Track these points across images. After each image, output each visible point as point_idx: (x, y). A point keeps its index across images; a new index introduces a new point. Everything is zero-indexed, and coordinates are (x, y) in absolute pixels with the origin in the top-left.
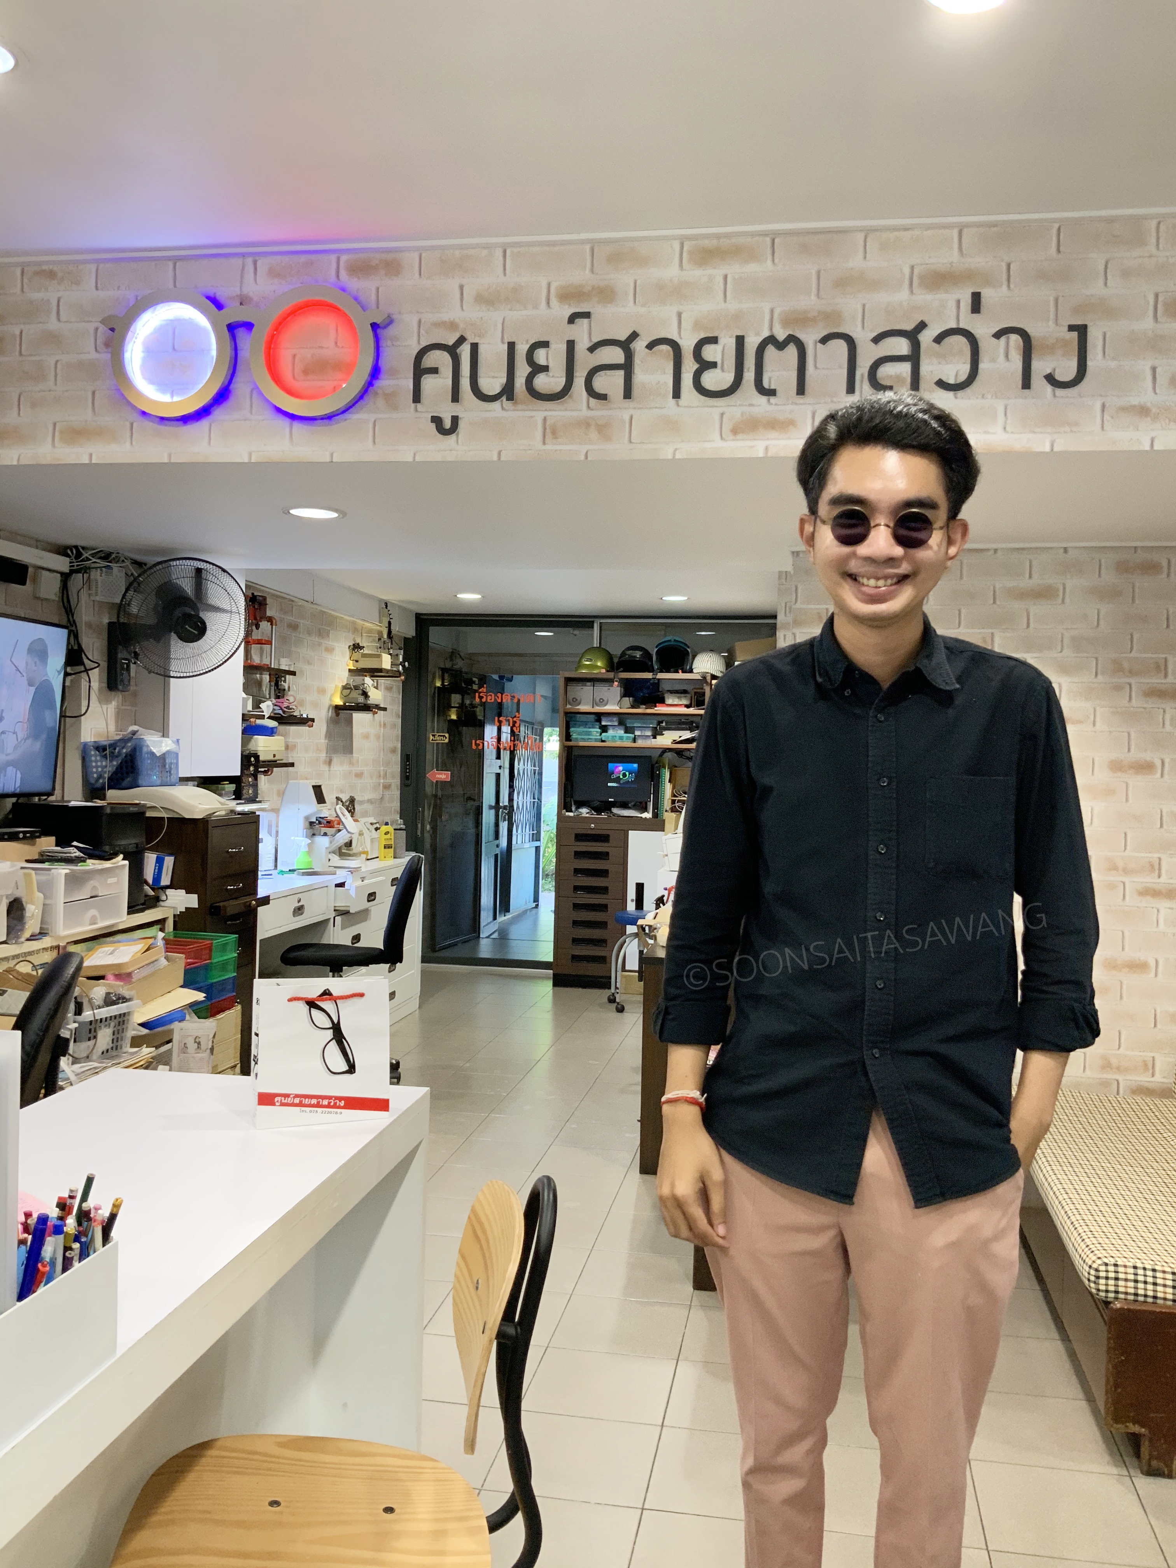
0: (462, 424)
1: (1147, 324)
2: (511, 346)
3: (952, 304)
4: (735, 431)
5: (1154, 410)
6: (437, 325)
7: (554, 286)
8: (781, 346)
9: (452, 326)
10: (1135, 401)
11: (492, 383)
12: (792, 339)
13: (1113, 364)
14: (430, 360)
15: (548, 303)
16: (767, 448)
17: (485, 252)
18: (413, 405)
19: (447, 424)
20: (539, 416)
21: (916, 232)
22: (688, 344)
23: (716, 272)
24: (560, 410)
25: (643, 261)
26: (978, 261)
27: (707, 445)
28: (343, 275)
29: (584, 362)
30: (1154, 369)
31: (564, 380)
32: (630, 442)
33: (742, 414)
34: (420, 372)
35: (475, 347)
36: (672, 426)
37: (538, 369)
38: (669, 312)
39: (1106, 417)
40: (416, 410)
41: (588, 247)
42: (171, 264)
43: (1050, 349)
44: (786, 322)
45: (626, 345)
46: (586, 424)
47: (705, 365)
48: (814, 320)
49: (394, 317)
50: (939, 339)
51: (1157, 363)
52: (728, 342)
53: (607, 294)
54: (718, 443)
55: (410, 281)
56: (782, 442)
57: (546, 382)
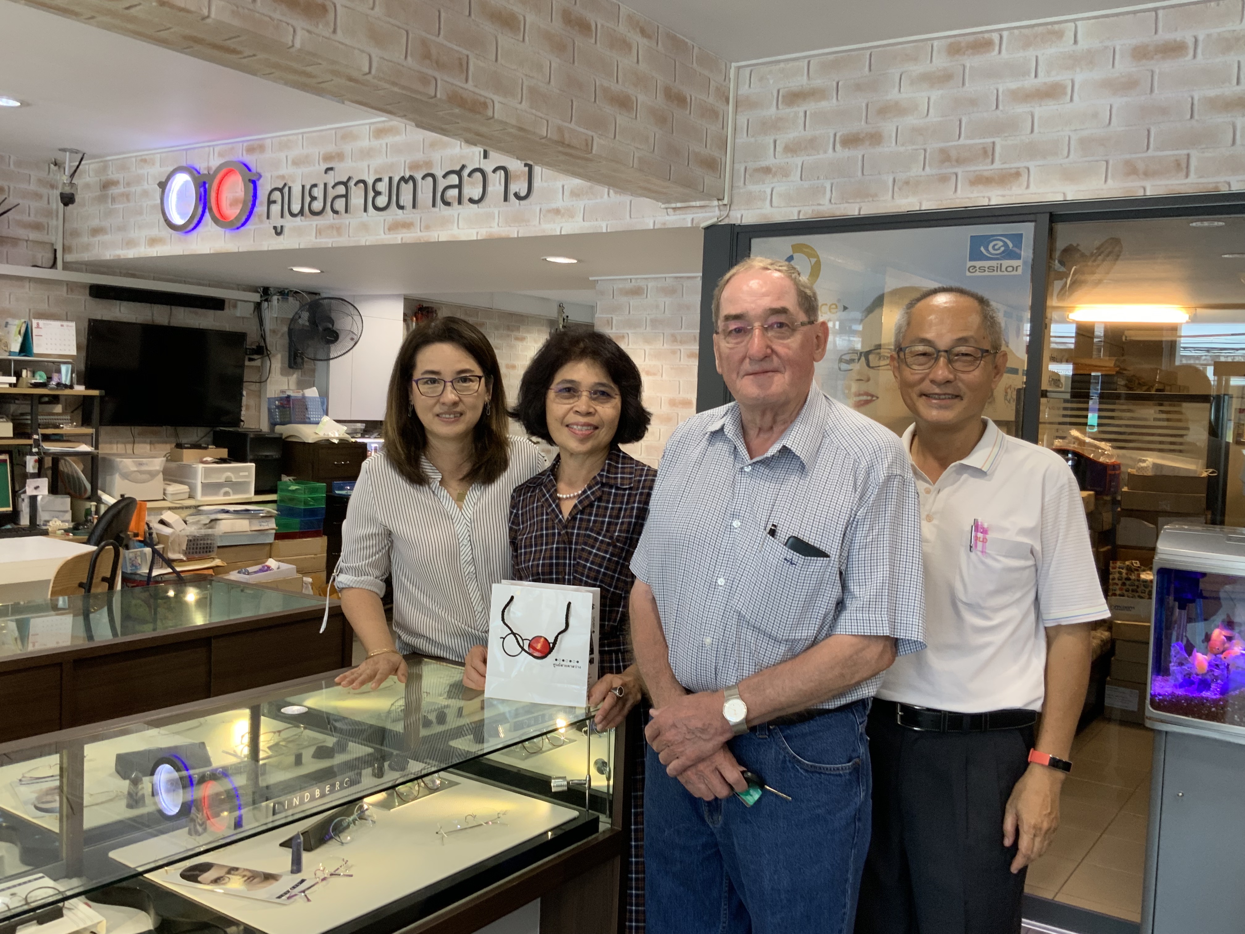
0: (286, 230)
2: (303, 187)
3: (478, 154)
4: (390, 229)
5: (563, 211)
6: (277, 177)
7: (321, 154)
8: (406, 182)
9: (283, 177)
10: (554, 206)
11: (296, 208)
12: (412, 178)
13: (545, 184)
14: (273, 197)
15: (319, 163)
16: (402, 239)
17: (295, 137)
18: (267, 221)
19: (279, 230)
20: (313, 224)
22: (370, 182)
23: (383, 142)
24: (319, 221)
25: (355, 138)
27: (378, 237)
28: (244, 153)
29: (331, 193)
30: (563, 187)
31: (322, 204)
32: (348, 237)
33: (390, 220)
34: (270, 202)
35: (290, 188)
36: (364, 227)
37: (313, 198)
38: (365, 164)
39: (542, 216)
40: (268, 223)
41: (334, 132)
42: (185, 152)
43: (517, 178)
44: (411, 168)
45: (345, 184)
46: (332, 227)
47: (377, 193)
48: (421, 166)
49: (262, 174)
50: (470, 175)
51: (565, 182)
52: (386, 180)
53: (341, 157)
54: (383, 236)
55: (268, 155)
56: (409, 235)
57: (317, 205)
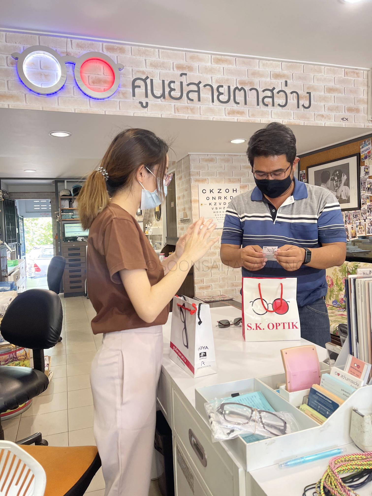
0: (149, 105)
1: (322, 93)
2: (163, 81)
3: (280, 83)
4: (229, 114)
5: (325, 116)
6: (138, 71)
7: (175, 64)
8: (240, 90)
9: (143, 73)
10: (321, 113)
11: (158, 93)
12: (242, 88)
13: (316, 103)
14: (138, 83)
15: (173, 69)
16: (237, 119)
17: (152, 49)
18: (132, 97)
19: (144, 105)
20: (173, 104)
21: (271, 62)
22: (215, 87)
23: (221, 66)
24: (179, 103)
25: (200, 60)
26: (286, 72)
27: (222, 117)
28: (104, 50)
29: (186, 89)
30: (324, 105)
31: (180, 94)
32: (200, 114)
33: (230, 109)
34: (134, 87)
35: (152, 80)
36: (212, 111)
37: (172, 90)
38: (209, 76)
39: (315, 117)
40: (133, 99)
41: (184, 53)
42: (38, 36)
43: (303, 98)
44: (240, 84)
45: (198, 85)
46: (187, 108)
47: (220, 94)
48: (247, 84)
49: (124, 66)
50: (278, 93)
51: (325, 104)
52: (226, 87)
53: (190, 68)
54: (225, 117)
55: (128, 56)
56: (241, 118)
57: (175, 94)
